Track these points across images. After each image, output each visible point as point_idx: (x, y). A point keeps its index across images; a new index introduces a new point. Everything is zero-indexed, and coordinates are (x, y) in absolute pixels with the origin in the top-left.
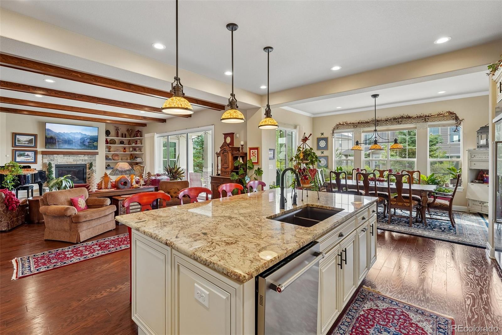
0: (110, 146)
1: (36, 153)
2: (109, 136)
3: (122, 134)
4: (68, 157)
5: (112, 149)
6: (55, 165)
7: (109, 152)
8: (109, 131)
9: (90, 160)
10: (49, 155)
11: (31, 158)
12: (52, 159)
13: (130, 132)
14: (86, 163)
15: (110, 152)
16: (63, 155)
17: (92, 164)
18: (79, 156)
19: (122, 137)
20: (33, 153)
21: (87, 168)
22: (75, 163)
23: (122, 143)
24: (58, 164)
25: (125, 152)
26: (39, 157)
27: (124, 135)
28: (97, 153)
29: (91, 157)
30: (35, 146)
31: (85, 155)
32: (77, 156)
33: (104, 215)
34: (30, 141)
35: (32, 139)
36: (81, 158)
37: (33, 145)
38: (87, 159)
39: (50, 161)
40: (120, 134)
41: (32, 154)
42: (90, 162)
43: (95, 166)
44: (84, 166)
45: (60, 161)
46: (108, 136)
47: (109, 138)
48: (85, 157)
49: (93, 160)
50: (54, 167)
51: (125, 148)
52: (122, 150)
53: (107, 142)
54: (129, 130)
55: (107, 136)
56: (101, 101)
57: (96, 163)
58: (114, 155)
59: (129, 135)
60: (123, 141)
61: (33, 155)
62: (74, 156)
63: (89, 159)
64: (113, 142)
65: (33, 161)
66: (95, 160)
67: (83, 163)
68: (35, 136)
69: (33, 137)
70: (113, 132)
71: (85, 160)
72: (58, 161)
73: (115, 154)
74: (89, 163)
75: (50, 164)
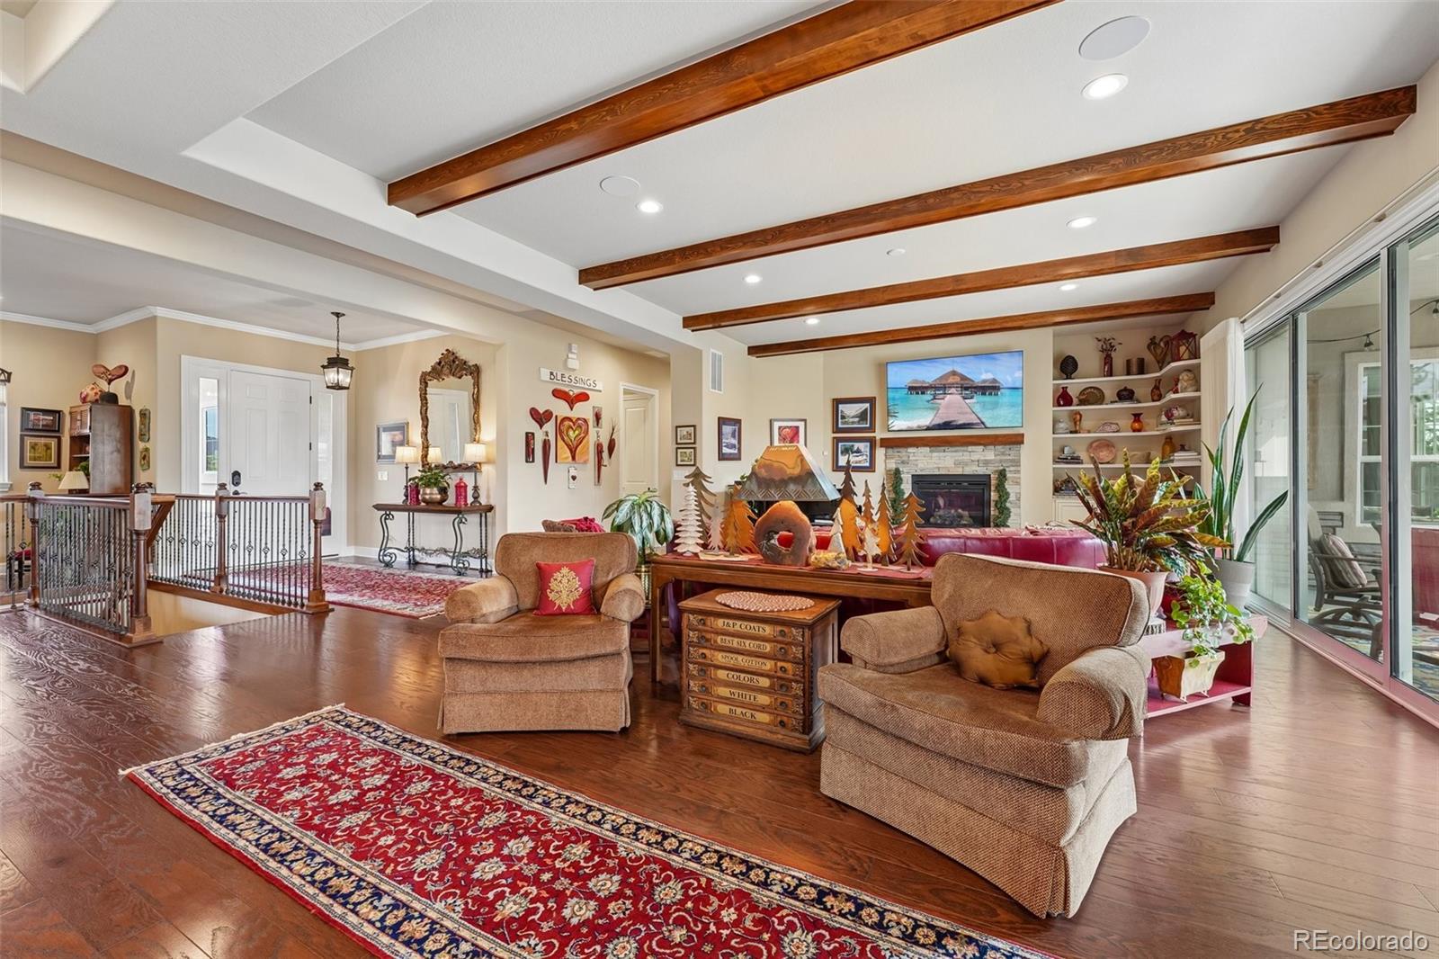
0: (1078, 413)
1: (872, 442)
2: (1073, 376)
3: (1128, 362)
4: (942, 454)
5: (1086, 424)
6: (913, 476)
7: (1071, 432)
8: (1073, 358)
9: (1001, 461)
10: (899, 450)
11: (865, 457)
12: (905, 459)
13: (1159, 351)
14: (988, 473)
15: (1076, 432)
16: (928, 449)
17: (1005, 476)
18: (970, 448)
19: (1128, 374)
20: (868, 444)
21: (993, 488)
22: (959, 471)
23: (1125, 395)
24: (919, 473)
25: (1139, 431)
26: (880, 452)
27: (1134, 368)
28: (1019, 439)
29: (1003, 454)
30: (872, 429)
31: (985, 445)
32: (965, 448)
33: (545, 657)
34: (862, 416)
35: (866, 409)
36: (975, 457)
37: (868, 425)
38: (993, 457)
39: (899, 466)
40: (1119, 361)
41: (864, 447)
42: (1001, 468)
43: (1018, 483)
44: (983, 481)
45: (922, 466)
46: (1071, 378)
47: (1075, 386)
48: (986, 452)
49: (1011, 461)
50: (910, 482)
51: (1137, 417)
52: (1126, 422)
53: (1063, 398)
54: (1157, 341)
55: (1067, 378)
56: (838, 223)
57: (1019, 471)
58: (1094, 445)
59: (1158, 362)
60: (1129, 387)
61: (868, 449)
62: (955, 451)
63: (998, 457)
64: (1092, 396)
65: (867, 464)
66: (1017, 463)
67: (981, 470)
68: (872, 401)
69: (867, 405)
70: (1089, 359)
71: (987, 463)
72: (917, 465)
73: (1098, 439)
74: (996, 471)
75: (897, 472)
